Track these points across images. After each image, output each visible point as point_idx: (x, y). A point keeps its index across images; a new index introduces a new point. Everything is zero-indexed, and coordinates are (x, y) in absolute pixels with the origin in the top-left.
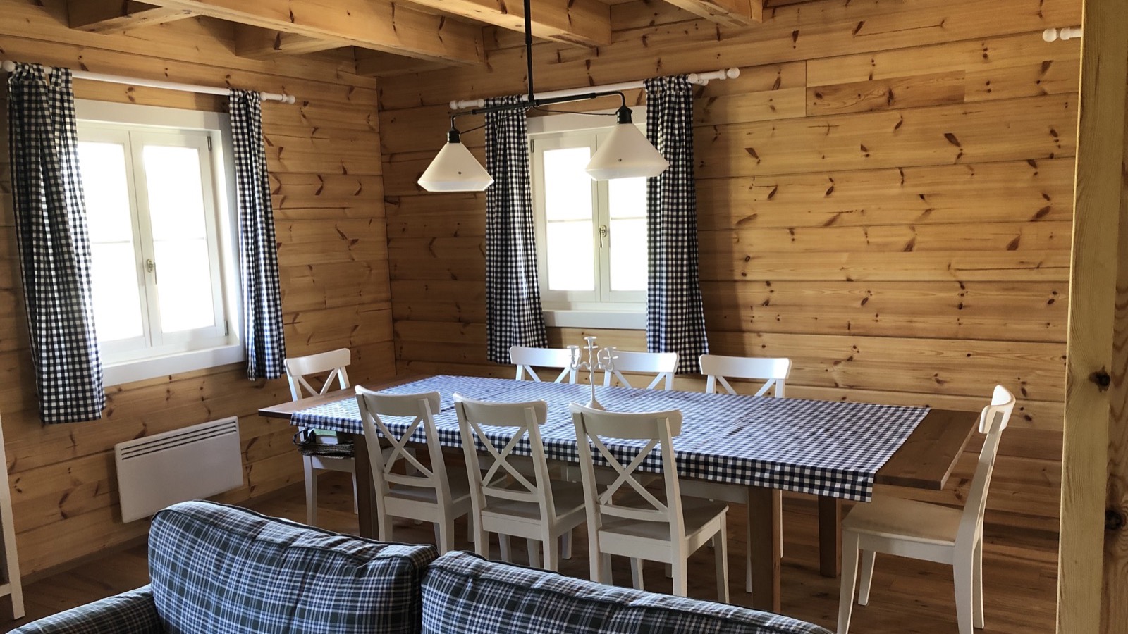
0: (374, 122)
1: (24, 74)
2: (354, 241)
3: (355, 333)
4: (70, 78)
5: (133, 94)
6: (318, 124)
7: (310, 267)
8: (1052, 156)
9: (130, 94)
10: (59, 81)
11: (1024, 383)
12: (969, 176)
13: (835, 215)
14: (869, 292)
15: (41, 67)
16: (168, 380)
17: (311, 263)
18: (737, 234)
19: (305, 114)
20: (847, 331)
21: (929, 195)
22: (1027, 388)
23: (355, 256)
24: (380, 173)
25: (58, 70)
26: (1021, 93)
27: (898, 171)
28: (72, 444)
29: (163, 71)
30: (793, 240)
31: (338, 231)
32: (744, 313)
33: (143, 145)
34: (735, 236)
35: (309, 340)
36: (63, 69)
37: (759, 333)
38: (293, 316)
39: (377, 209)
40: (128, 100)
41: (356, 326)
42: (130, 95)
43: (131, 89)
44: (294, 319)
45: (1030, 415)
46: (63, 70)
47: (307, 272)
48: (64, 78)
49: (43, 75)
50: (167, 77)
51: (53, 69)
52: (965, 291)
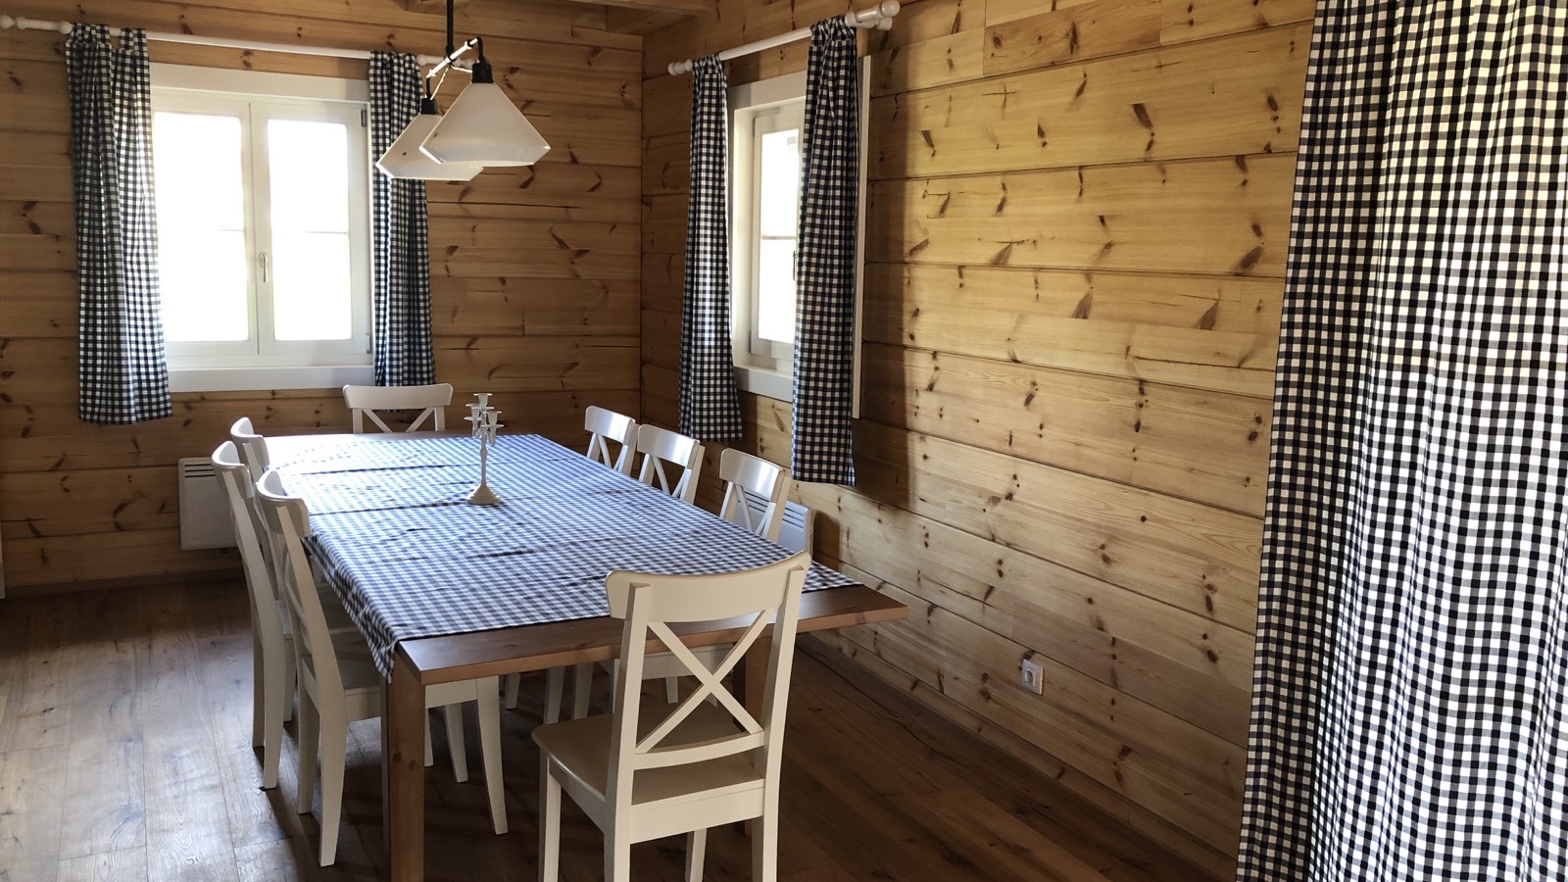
0: (633, 94)
1: (86, 36)
2: (581, 253)
3: (570, 373)
4: (144, 40)
5: (251, 59)
6: (530, 95)
7: (503, 280)
8: (1268, 150)
9: (246, 58)
10: (131, 44)
11: (1210, 587)
12: (1160, 184)
13: (1006, 245)
14: (1034, 384)
15: (106, 28)
16: (270, 396)
17: (502, 275)
18: (909, 271)
19: (512, 83)
20: (1007, 447)
21: (1113, 217)
22: (1216, 598)
23: (581, 272)
24: (639, 164)
25: (128, 31)
26: (1231, 26)
27: (1076, 173)
28: (135, 450)
29: (294, 31)
30: (961, 285)
31: (554, 237)
32: (910, 398)
33: (268, 118)
34: (906, 274)
35: (491, 373)
36: (135, 28)
37: (923, 435)
38: (467, 340)
39: (628, 212)
40: (243, 66)
41: (574, 365)
42: (246, 61)
43: (248, 53)
44: (469, 344)
45: (1216, 651)
46: (136, 32)
47: (498, 286)
48: (136, 40)
49: (107, 37)
50: (299, 39)
51: (122, 30)
52: (1145, 398)
